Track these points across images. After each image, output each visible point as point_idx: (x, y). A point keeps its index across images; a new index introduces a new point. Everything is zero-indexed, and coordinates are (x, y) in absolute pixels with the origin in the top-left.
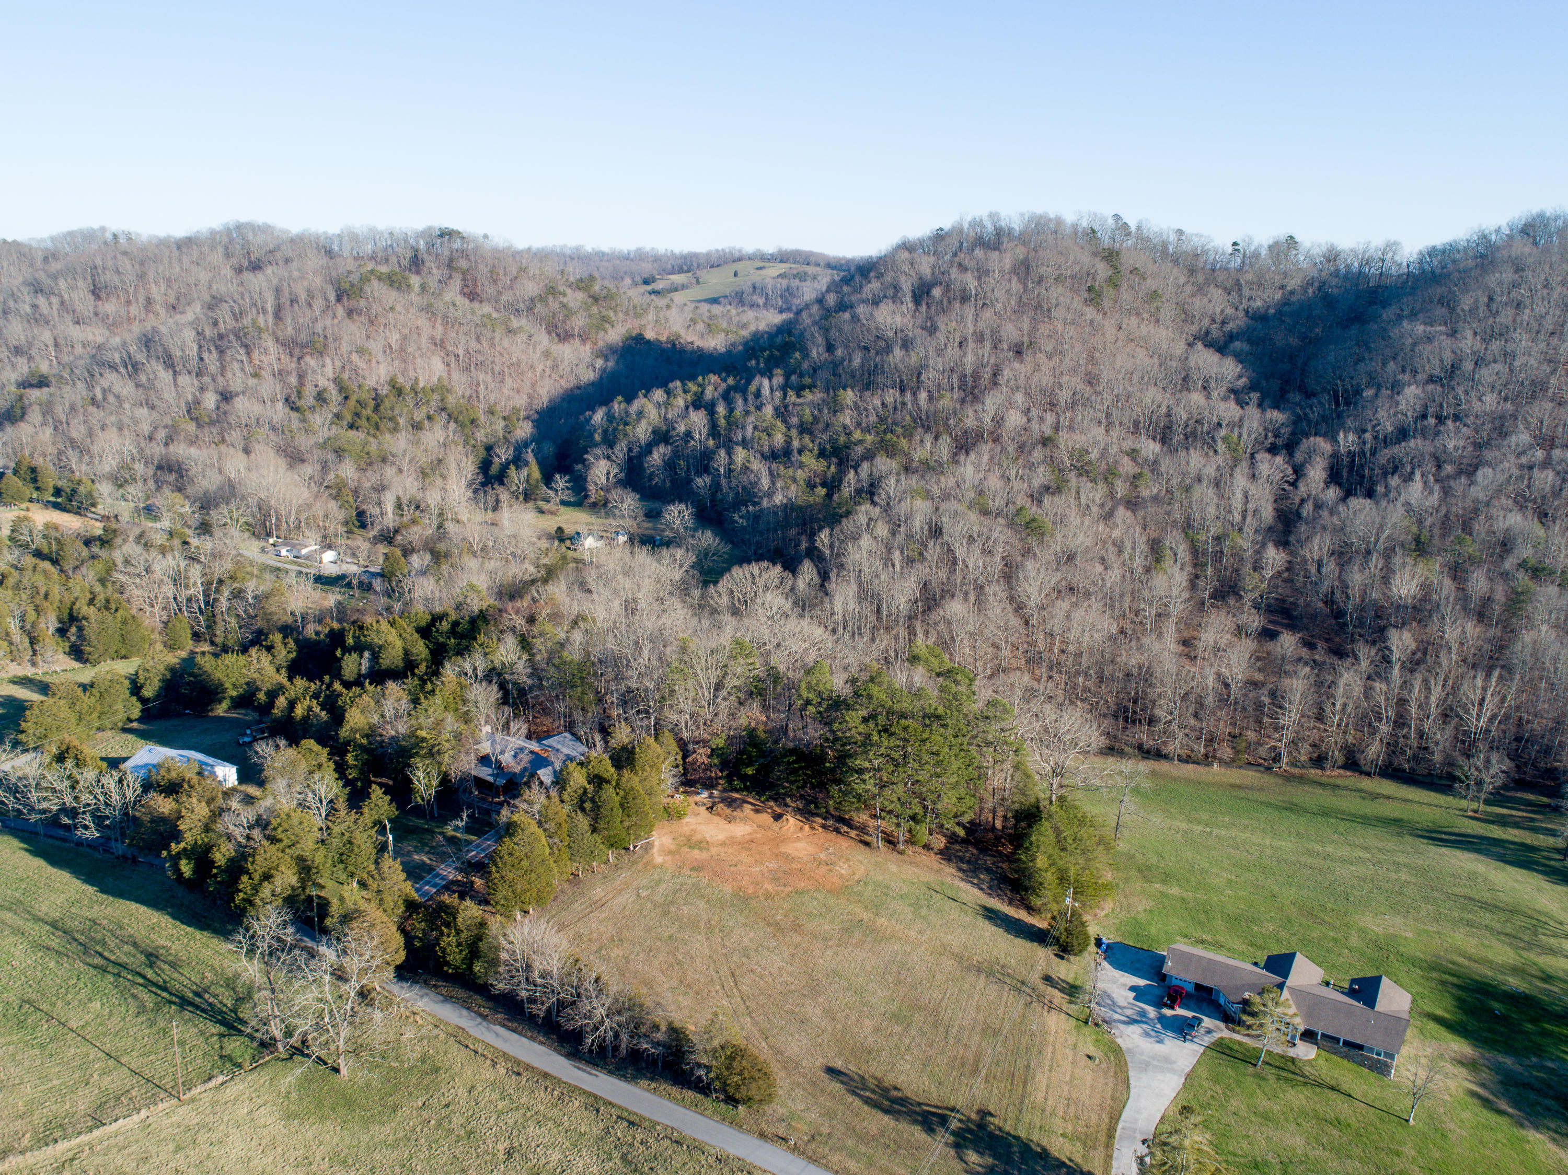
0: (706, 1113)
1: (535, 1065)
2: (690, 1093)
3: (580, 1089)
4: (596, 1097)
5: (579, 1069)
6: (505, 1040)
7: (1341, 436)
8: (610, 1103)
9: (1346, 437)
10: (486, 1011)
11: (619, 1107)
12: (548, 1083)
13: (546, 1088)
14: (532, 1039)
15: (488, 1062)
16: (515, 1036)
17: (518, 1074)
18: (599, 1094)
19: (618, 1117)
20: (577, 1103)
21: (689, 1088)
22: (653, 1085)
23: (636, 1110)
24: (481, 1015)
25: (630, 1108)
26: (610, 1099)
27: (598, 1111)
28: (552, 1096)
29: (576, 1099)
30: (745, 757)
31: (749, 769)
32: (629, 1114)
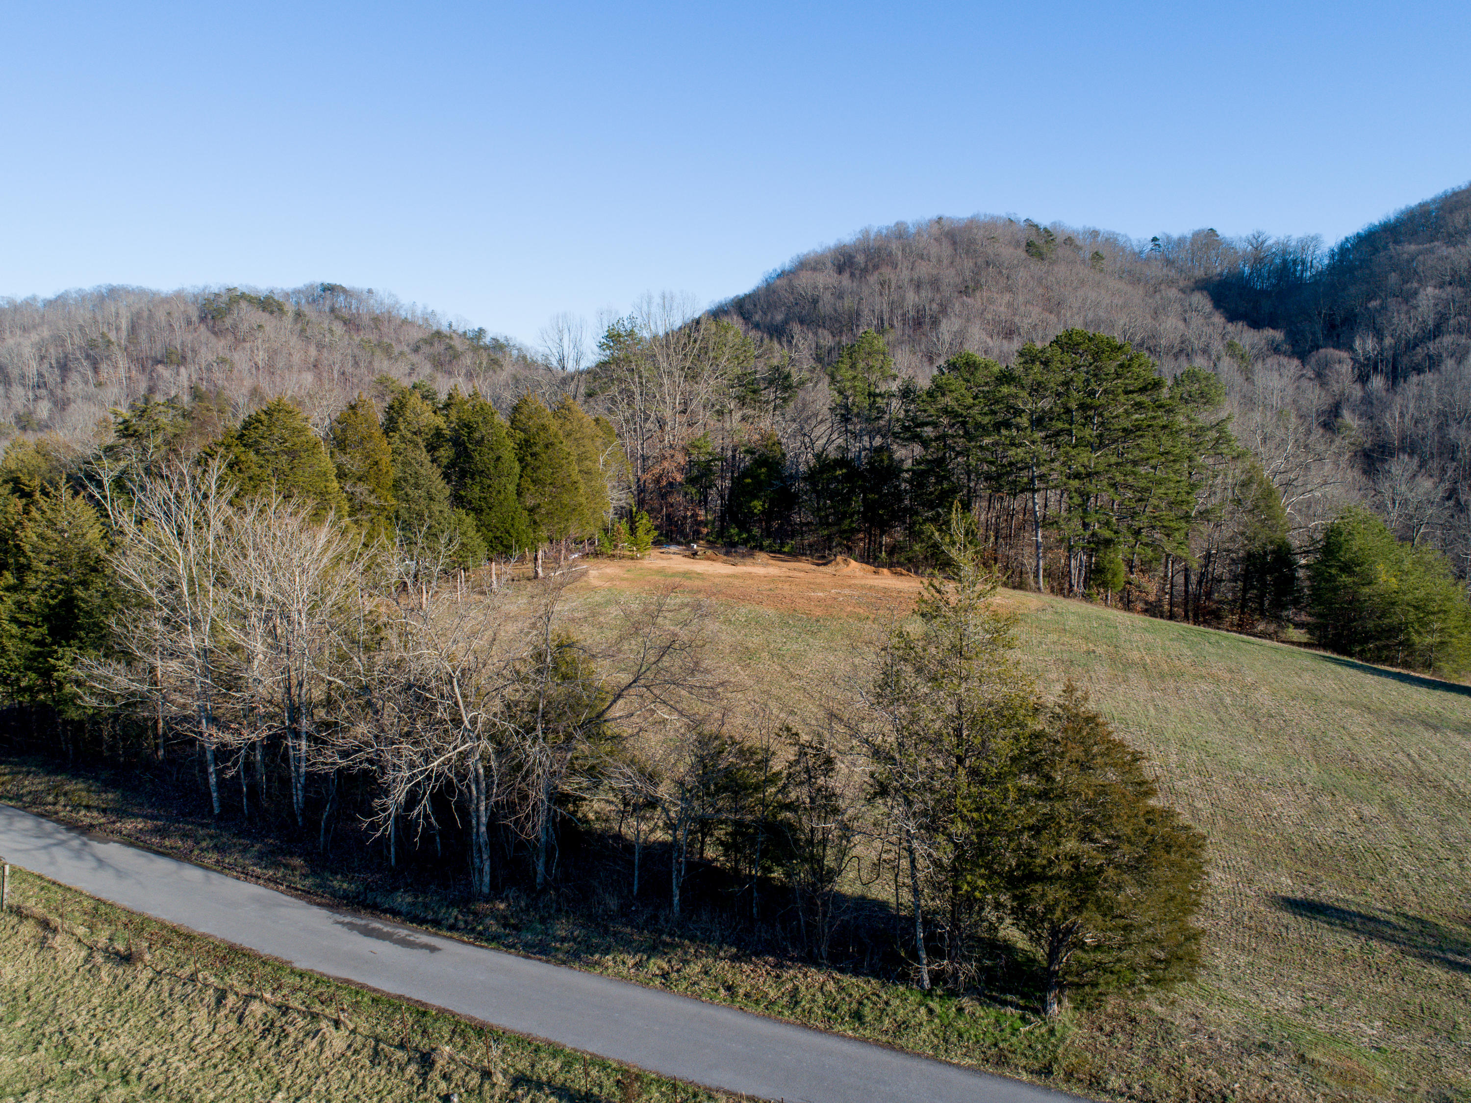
0: (907, 1041)
1: (201, 928)
2: (817, 976)
3: (360, 989)
4: (422, 1011)
5: (368, 932)
6: (120, 873)
7: (1357, 344)
8: (482, 1030)
9: (1364, 342)
10: (94, 817)
11: (523, 1041)
12: (234, 980)
13: (221, 998)
14: (222, 868)
15: (28, 929)
16: (164, 865)
17: (127, 959)
18: (436, 1000)
19: (519, 1080)
20: (338, 1041)
21: (811, 960)
22: (656, 964)
23: (594, 1047)
24: (72, 826)
25: (569, 1042)
26: (481, 1015)
27: (426, 1061)
28: (240, 1020)
29: (337, 1024)
30: (749, 480)
31: (755, 503)
32: (567, 1065)
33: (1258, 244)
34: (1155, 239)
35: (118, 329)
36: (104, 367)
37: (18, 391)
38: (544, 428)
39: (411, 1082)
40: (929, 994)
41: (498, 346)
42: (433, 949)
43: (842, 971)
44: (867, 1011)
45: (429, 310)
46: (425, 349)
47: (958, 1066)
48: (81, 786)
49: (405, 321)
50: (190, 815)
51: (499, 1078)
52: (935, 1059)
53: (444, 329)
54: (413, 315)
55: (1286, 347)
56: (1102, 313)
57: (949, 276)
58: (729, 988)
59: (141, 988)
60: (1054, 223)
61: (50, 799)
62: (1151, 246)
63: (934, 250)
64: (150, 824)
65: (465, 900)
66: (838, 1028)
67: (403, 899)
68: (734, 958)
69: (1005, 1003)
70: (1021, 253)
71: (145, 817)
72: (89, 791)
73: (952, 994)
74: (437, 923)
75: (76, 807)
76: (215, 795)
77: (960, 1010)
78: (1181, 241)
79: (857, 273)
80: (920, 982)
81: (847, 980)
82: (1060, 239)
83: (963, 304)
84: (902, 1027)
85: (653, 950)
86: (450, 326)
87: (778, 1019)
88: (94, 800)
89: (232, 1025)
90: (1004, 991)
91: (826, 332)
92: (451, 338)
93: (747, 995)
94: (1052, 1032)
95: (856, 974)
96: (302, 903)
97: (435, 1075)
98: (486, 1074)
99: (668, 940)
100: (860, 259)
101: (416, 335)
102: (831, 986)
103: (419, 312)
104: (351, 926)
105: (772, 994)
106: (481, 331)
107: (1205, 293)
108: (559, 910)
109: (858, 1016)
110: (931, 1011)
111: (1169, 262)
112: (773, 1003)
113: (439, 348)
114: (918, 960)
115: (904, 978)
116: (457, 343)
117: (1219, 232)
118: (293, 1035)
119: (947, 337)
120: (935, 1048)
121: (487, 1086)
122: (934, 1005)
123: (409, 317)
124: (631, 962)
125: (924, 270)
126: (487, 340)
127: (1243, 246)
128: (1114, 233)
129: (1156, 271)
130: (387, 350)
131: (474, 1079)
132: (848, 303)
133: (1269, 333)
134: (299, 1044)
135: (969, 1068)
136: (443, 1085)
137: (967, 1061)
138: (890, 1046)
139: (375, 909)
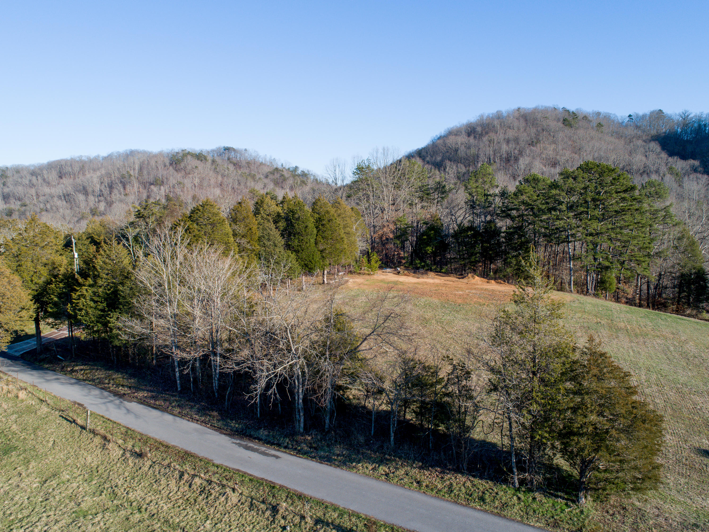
0: (507, 512)
1: (172, 443)
2: (461, 478)
3: (244, 474)
4: (272, 486)
5: (247, 448)
6: (137, 416)
8: (300, 497)
10: (126, 390)
11: (320, 503)
12: (187, 467)
13: (181, 475)
14: (181, 415)
15: (98, 440)
16: (155, 413)
17: (140, 455)
18: (279, 481)
19: (318, 521)
20: (234, 498)
21: (458, 470)
22: (383, 469)
23: (354, 507)
24: (116, 394)
25: (342, 504)
26: (300, 489)
27: (275, 509)
28: (190, 486)
29: (234, 490)
30: (425, 237)
31: (428, 248)
32: (341, 515)
33: (685, 117)
34: (630, 116)
35: (134, 169)
36: (128, 187)
37: (91, 198)
38: (328, 212)
39: (268, 519)
40: (518, 490)
41: (304, 175)
42: (277, 457)
43: (474, 476)
44: (487, 497)
45: (273, 158)
46: (271, 176)
47: (533, 526)
48: (120, 376)
49: (261, 164)
50: (168, 391)
51: (308, 519)
52: (521, 522)
53: (280, 167)
54: (265, 161)
55: (700, 169)
56: (602, 154)
57: (524, 137)
58: (418, 482)
59: (146, 469)
60: (577, 109)
61: (107, 381)
62: (628, 119)
63: (516, 124)
64: (150, 394)
65: (292, 434)
66: (472, 504)
67: (263, 433)
68: (421, 468)
69: (557, 496)
70: (560, 124)
71: (148, 391)
72: (123, 378)
73: (530, 490)
74: (279, 445)
75: (118, 385)
76: (178, 382)
77: (534, 499)
78: (644, 116)
79: (477, 136)
80: (513, 484)
81: (477, 481)
82: (580, 117)
83: (531, 150)
84: (504, 505)
85: (381, 462)
86: (282, 165)
87: (442, 498)
88: (125, 382)
89: (186, 488)
90: (557, 490)
91: (462, 165)
92: (282, 171)
93: (427, 486)
94: (582, 512)
95: (481, 478)
96: (218, 433)
97: (279, 516)
98: (303, 517)
99: (388, 457)
100: (479, 129)
101: (266, 170)
102: (468, 484)
103: (268, 159)
104: (240, 445)
105: (439, 486)
106: (296, 168)
107: (657, 142)
108: (336, 441)
109: (482, 499)
110: (519, 498)
111: (637, 127)
112: (440, 490)
113: (277, 176)
114: (513, 473)
115: (505, 481)
116: (285, 173)
117: (664, 111)
118: (214, 494)
119: (523, 167)
120: (522, 517)
121: (303, 523)
122: (521, 495)
123: (263, 161)
124: (370, 468)
125: (511, 134)
126: (299, 172)
127: (677, 118)
128: (608, 113)
129: (631, 131)
130: (253, 177)
131: (297, 520)
132: (473, 151)
133: (691, 162)
134: (216, 499)
135: (539, 528)
136: (282, 521)
137: (538, 524)
138: (498, 515)
139: (251, 437)
